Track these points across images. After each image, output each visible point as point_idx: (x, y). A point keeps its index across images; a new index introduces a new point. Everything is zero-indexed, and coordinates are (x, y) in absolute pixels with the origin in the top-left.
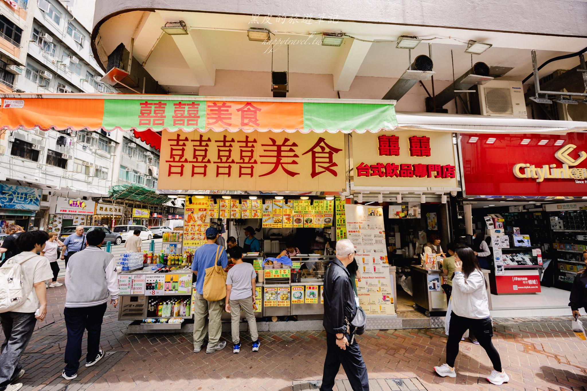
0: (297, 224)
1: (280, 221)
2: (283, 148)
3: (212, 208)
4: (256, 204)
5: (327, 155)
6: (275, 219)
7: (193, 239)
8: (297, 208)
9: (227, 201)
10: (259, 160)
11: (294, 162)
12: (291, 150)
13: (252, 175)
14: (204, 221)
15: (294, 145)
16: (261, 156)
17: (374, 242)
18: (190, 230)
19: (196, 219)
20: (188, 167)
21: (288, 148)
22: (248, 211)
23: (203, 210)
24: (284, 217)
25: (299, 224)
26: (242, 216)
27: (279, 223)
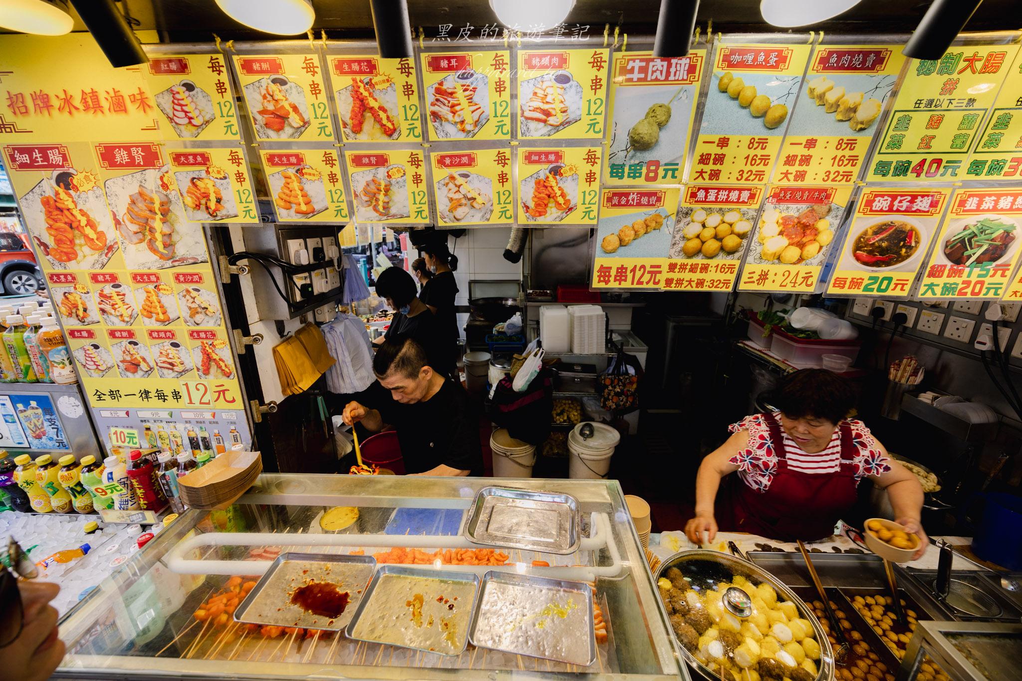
0: (865, 273)
1: (731, 241)
3: (188, 134)
4: (554, 91)
6: (693, 229)
7: (133, 366)
14: (169, 244)
18: (94, 313)
19: (110, 232)
22: (485, 159)
23: (131, 163)
24: (773, 216)
25: (883, 272)
26: (442, 205)
27: (722, 260)
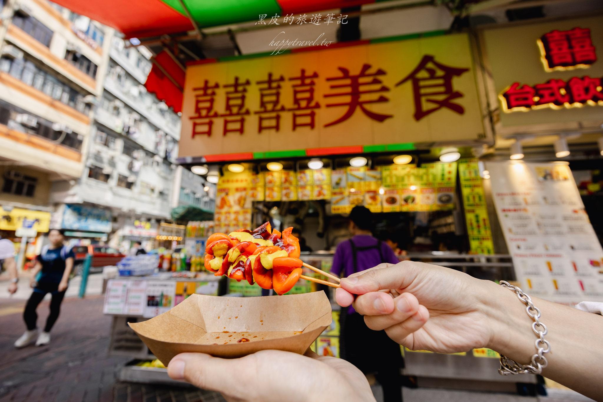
0: (390, 207)
2: (362, 80)
3: (254, 185)
5: (441, 81)
6: (351, 199)
8: (388, 180)
9: (276, 175)
10: (324, 102)
11: (383, 100)
12: (376, 82)
13: (312, 125)
14: (244, 205)
15: (381, 72)
16: (326, 96)
17: (565, 229)
19: (232, 203)
20: (219, 123)
21: (369, 79)
23: (241, 191)
24: (368, 196)
25: (394, 206)
